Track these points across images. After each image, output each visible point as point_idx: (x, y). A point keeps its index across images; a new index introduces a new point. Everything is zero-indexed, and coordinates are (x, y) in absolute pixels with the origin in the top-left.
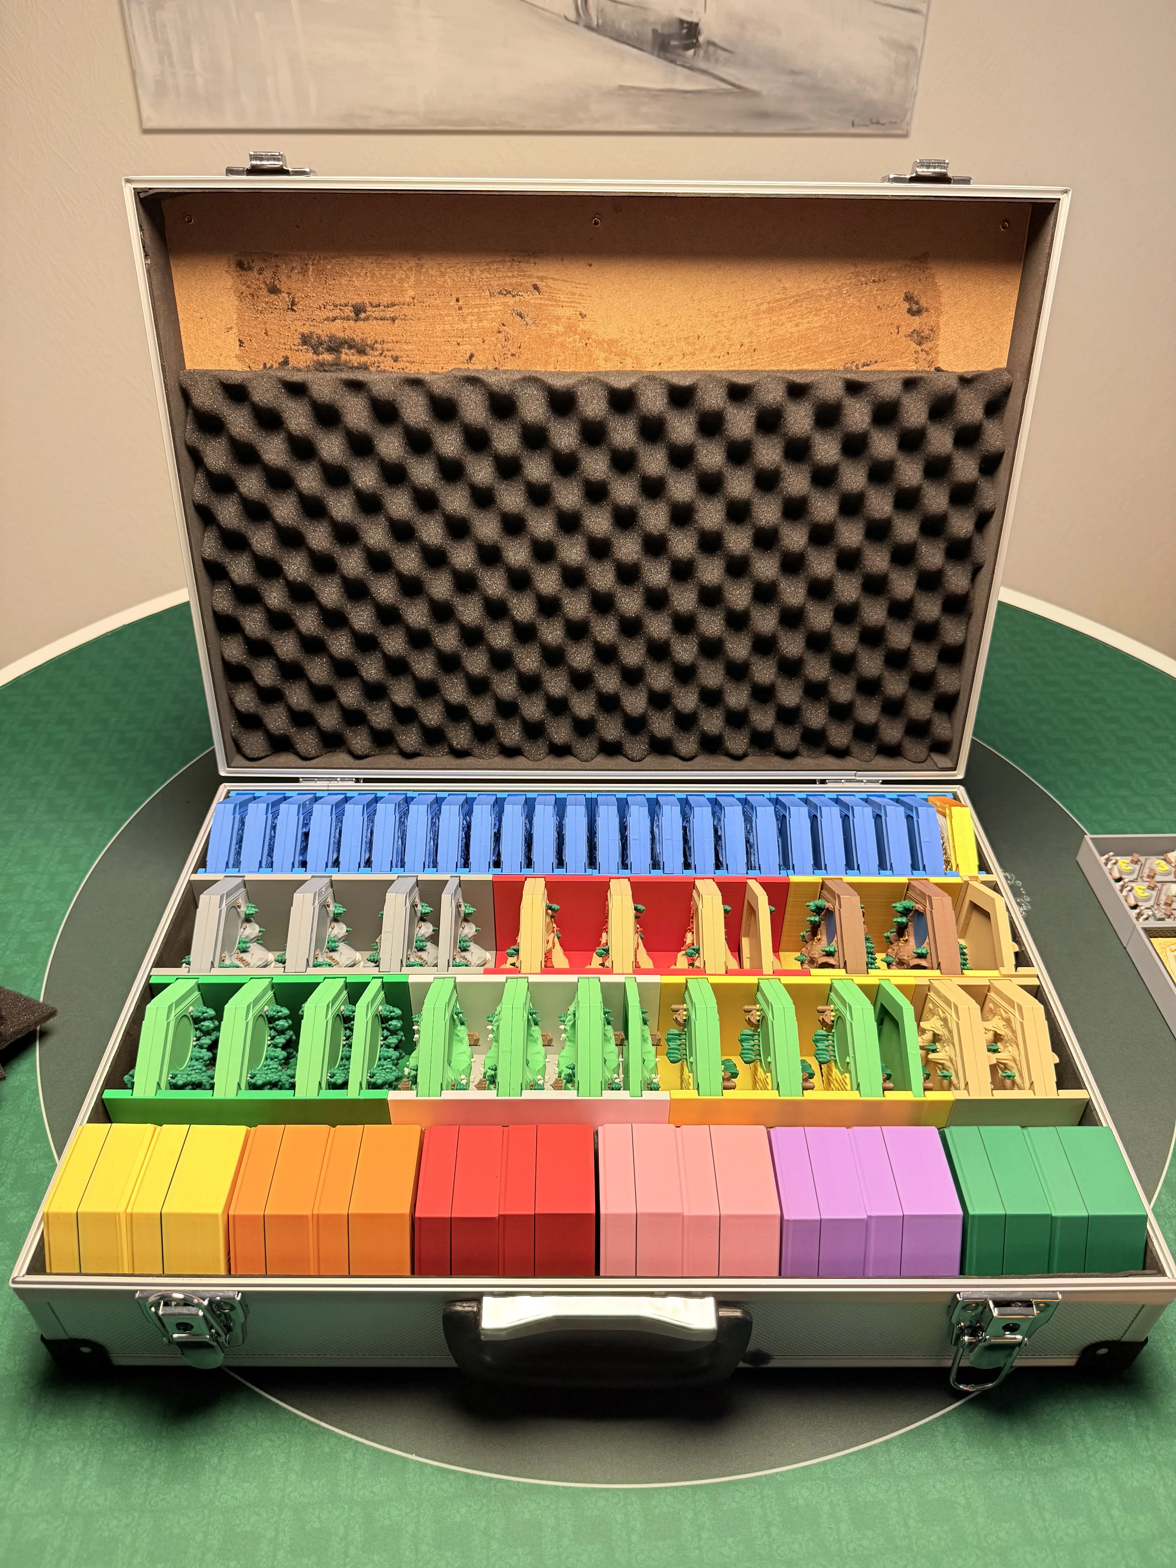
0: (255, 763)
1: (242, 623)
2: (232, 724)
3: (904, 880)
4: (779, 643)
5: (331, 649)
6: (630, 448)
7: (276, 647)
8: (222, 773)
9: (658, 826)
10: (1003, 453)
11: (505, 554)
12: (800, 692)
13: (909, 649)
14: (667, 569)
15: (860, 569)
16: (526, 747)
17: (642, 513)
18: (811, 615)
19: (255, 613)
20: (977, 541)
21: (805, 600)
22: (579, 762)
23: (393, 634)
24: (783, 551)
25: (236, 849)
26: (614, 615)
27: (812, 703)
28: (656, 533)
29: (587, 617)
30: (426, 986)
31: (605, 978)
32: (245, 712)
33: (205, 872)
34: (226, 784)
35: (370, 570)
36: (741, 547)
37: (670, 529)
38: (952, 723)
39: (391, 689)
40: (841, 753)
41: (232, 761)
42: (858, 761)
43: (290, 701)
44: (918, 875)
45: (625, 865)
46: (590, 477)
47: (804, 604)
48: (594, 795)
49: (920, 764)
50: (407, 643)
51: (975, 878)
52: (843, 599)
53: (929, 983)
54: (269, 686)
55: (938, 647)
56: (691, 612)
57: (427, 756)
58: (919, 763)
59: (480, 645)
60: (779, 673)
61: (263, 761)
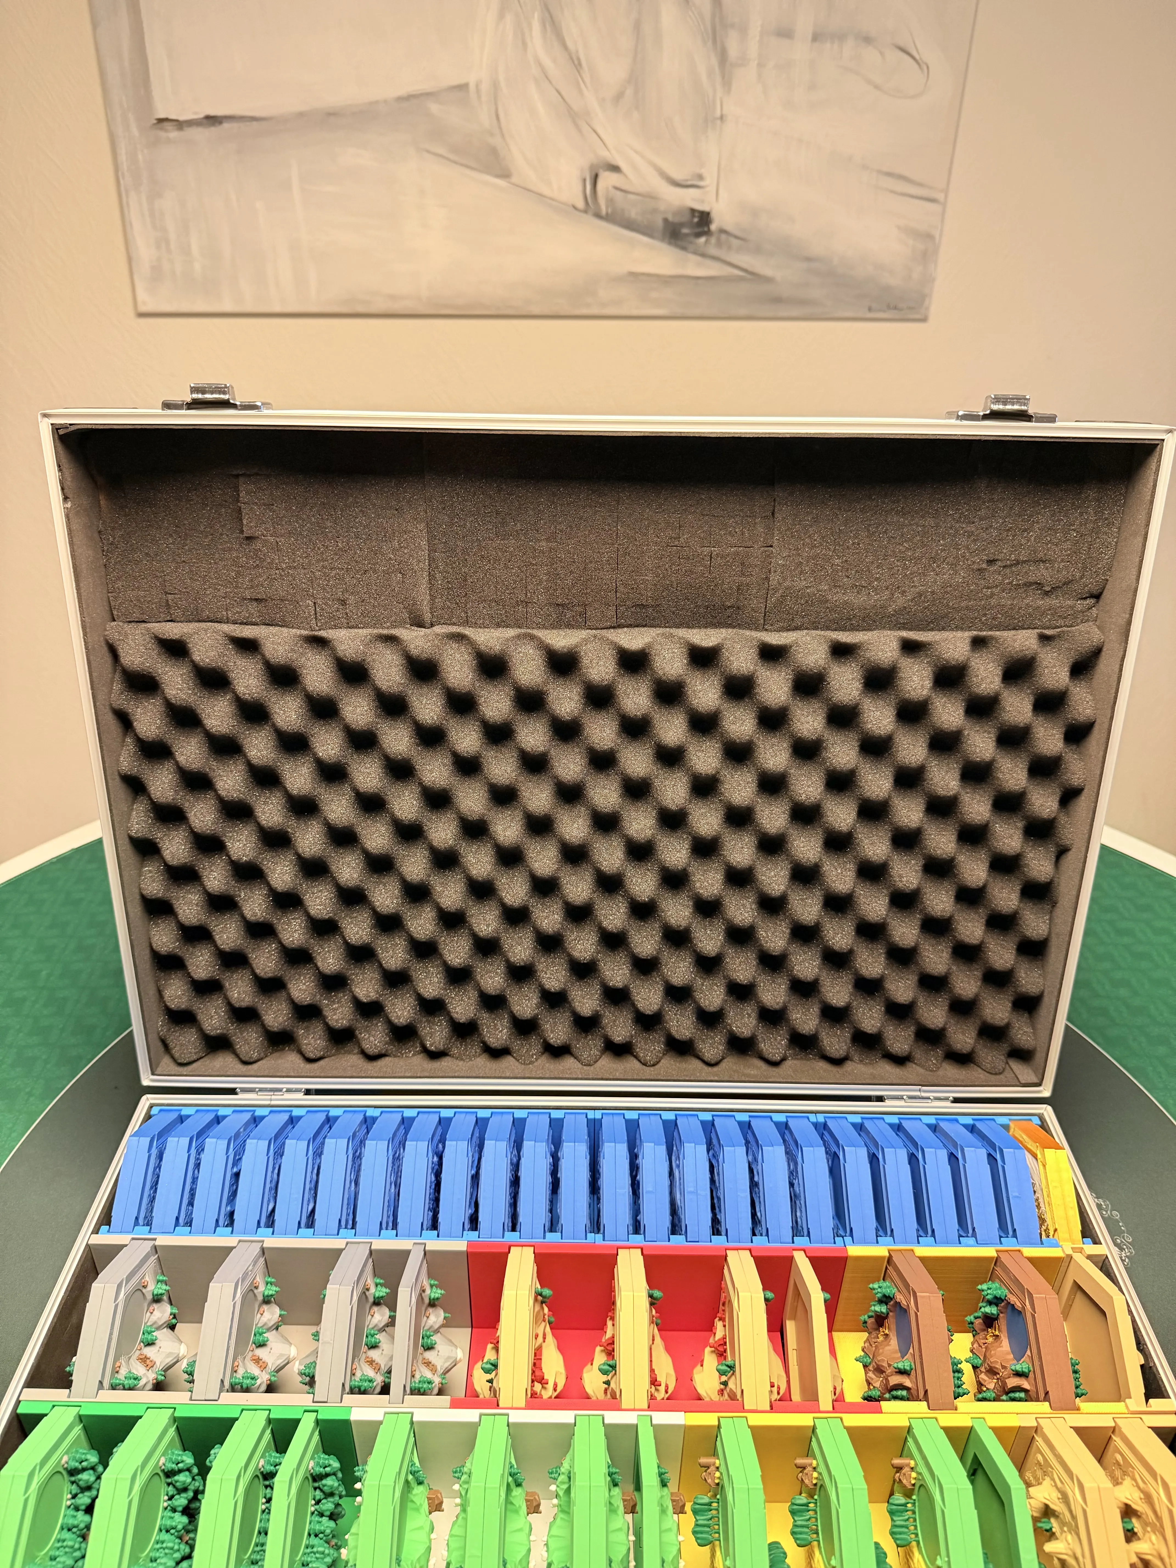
0: (185, 1068)
1: (175, 906)
2: (160, 1022)
3: (989, 1252)
4: (823, 931)
5: (281, 936)
6: (643, 715)
7: (214, 933)
8: (145, 1082)
9: (678, 1166)
10: (1095, 722)
11: (492, 828)
12: (850, 987)
13: (982, 942)
14: (687, 847)
15: (921, 849)
16: (516, 1045)
17: (657, 783)
18: (862, 900)
19: (192, 893)
20: (1063, 819)
21: (854, 883)
22: (580, 1066)
23: (356, 917)
24: (827, 828)
25: (150, 1195)
26: (623, 896)
27: (864, 998)
28: (674, 808)
29: (591, 899)
30: (375, 1426)
31: (613, 1417)
32: (175, 1009)
33: (108, 1231)
34: (149, 1096)
35: (331, 845)
36: (777, 824)
37: (690, 802)
38: (1034, 1028)
39: (353, 980)
40: (900, 1061)
41: (158, 1065)
42: (921, 1070)
43: (229, 994)
44: (1009, 1244)
45: (637, 1227)
46: (595, 745)
47: (854, 888)
48: (598, 1115)
49: (998, 1077)
50: (373, 927)
51: (1081, 1250)
52: (901, 885)
53: (1035, 1424)
54: (205, 978)
55: (1017, 940)
56: (716, 896)
57: (395, 1056)
58: (996, 1076)
59: (462, 927)
60: (824, 964)
61: (195, 1065)
